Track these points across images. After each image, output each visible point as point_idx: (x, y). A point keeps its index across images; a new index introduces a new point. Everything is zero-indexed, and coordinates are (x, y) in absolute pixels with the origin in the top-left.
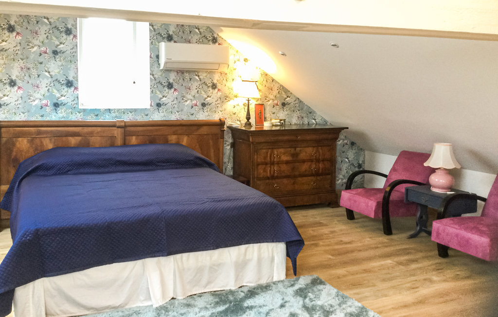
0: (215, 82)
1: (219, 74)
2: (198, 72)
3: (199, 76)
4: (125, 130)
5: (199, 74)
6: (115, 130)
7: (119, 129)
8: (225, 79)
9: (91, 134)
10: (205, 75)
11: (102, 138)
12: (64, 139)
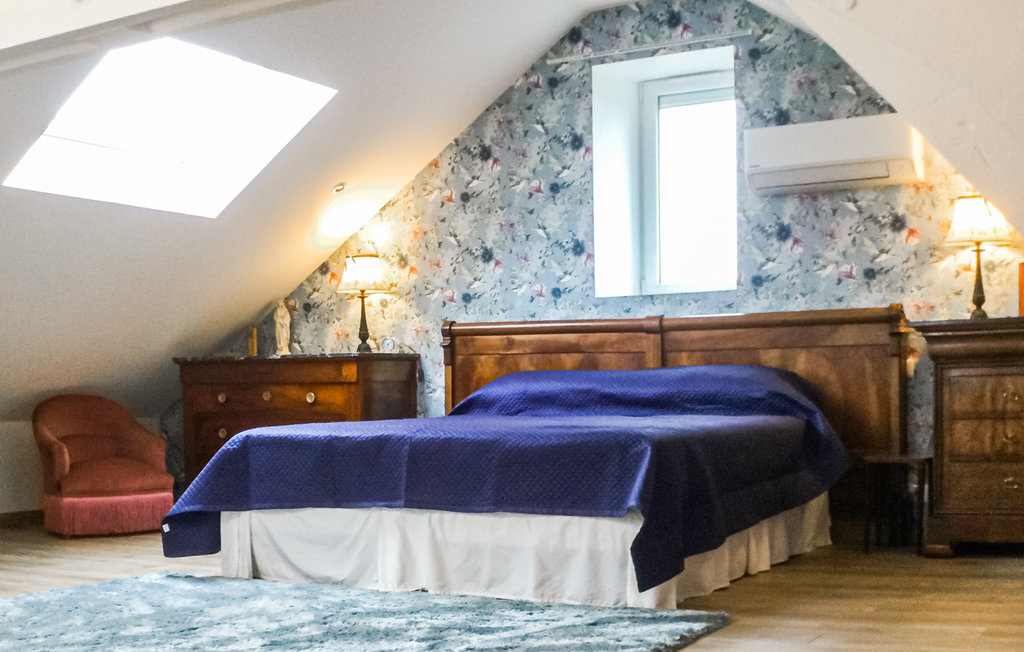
0: (900, 211)
1: (912, 191)
2: (854, 191)
3: (855, 201)
4: (662, 339)
5: (857, 196)
6: (644, 338)
7: (652, 335)
8: (928, 202)
9: (600, 347)
10: (871, 195)
11: (621, 355)
12: (554, 357)
